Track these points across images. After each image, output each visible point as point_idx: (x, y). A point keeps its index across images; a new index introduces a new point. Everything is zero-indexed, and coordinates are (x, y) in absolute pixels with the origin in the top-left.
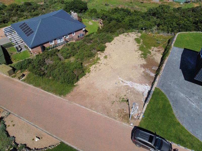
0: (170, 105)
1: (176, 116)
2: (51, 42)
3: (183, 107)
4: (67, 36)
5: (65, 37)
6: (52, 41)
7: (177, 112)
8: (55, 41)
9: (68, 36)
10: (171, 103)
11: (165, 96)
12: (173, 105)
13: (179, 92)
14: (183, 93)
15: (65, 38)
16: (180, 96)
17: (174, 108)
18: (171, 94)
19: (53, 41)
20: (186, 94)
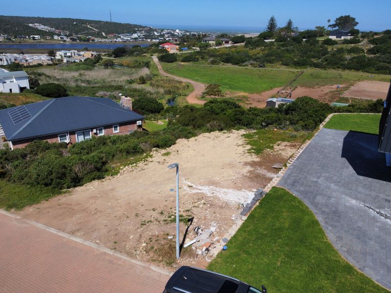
0: (315, 223)
1: (337, 246)
2: (63, 136)
3: (361, 228)
4: (101, 130)
5: (95, 131)
6: (65, 136)
7: (340, 238)
8: (72, 136)
9: (103, 130)
10: (320, 218)
11: (300, 202)
12: (326, 223)
13: (343, 196)
14: (356, 198)
15: (96, 134)
16: (348, 204)
17: (330, 228)
18: (320, 199)
19: (68, 137)
20: (364, 201)
